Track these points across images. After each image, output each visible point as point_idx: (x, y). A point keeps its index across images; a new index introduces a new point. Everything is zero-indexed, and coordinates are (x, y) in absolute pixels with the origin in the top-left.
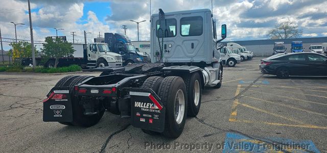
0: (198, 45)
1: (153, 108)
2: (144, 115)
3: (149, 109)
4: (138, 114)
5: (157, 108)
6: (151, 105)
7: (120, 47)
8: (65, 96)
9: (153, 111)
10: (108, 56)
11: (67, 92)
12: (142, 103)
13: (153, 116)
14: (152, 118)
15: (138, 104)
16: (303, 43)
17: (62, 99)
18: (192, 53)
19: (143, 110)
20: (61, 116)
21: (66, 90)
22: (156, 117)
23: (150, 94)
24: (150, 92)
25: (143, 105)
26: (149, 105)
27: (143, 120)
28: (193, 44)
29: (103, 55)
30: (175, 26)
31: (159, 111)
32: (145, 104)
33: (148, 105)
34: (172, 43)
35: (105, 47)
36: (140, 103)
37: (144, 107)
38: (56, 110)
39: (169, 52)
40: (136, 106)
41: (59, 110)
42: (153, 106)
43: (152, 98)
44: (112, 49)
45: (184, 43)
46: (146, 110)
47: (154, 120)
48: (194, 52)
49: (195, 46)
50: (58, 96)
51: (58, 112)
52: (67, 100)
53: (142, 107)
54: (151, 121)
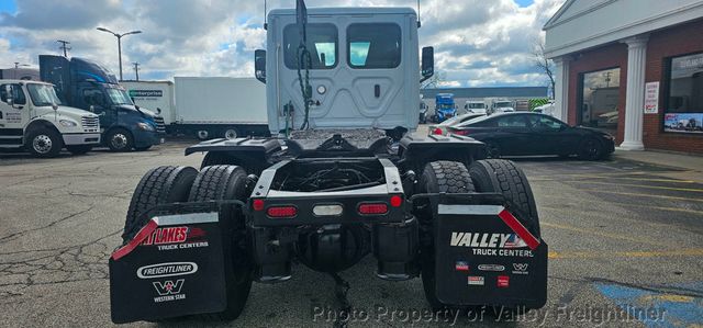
0: (390, 88)
1: (509, 245)
2: (483, 267)
3: (498, 248)
4: (462, 266)
5: (522, 244)
6: (504, 239)
7: (87, 93)
8: (196, 231)
9: (512, 253)
10: (62, 118)
11: (213, 217)
12: (477, 235)
13: (510, 268)
14: (507, 273)
15: (459, 239)
16: (454, 97)
17: (188, 241)
18: (378, 107)
19: (479, 251)
20: (182, 297)
21: (208, 211)
22: (520, 269)
23: (500, 209)
24: (502, 205)
25: (479, 241)
26: (499, 239)
27: (476, 281)
28: (377, 88)
29: (46, 114)
30: (333, 44)
31: (527, 253)
32: (486, 236)
33: (493, 240)
34: (327, 83)
35: (47, 91)
36: (469, 235)
37: (483, 244)
38: (163, 280)
39: (318, 104)
40: (454, 244)
41: (174, 279)
42: (509, 241)
43: (510, 219)
44: (67, 99)
45: (358, 83)
46: (488, 252)
47: (514, 279)
48: (383, 105)
49: (382, 93)
50: (171, 235)
51: (169, 286)
52: (206, 244)
53: (475, 244)
54: (504, 282)
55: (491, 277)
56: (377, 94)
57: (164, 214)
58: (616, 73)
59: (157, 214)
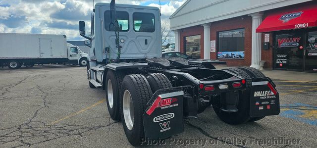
0: (151, 41)
1: (270, 95)
2: (263, 103)
4: (257, 103)
5: (273, 94)
8: (175, 99)
9: (270, 97)
11: (181, 93)
12: (261, 92)
13: (270, 102)
14: (269, 104)
15: (257, 94)
17: (171, 104)
19: (262, 98)
20: (170, 128)
22: (273, 102)
23: (268, 82)
24: (267, 80)
27: (261, 108)
28: (146, 41)
30: (127, 21)
31: (274, 97)
32: (264, 92)
33: (266, 93)
36: (259, 92)
37: (263, 95)
38: (163, 122)
39: (121, 47)
40: (255, 96)
41: (166, 121)
42: (270, 93)
43: (270, 86)
45: (138, 38)
46: (264, 98)
47: (271, 106)
48: (148, 49)
49: (148, 42)
50: (165, 102)
51: (165, 124)
52: (178, 105)
53: (261, 95)
54: (268, 107)
55: (265, 106)
56: (146, 43)
57: (163, 93)
58: (199, 37)
59: (161, 94)
